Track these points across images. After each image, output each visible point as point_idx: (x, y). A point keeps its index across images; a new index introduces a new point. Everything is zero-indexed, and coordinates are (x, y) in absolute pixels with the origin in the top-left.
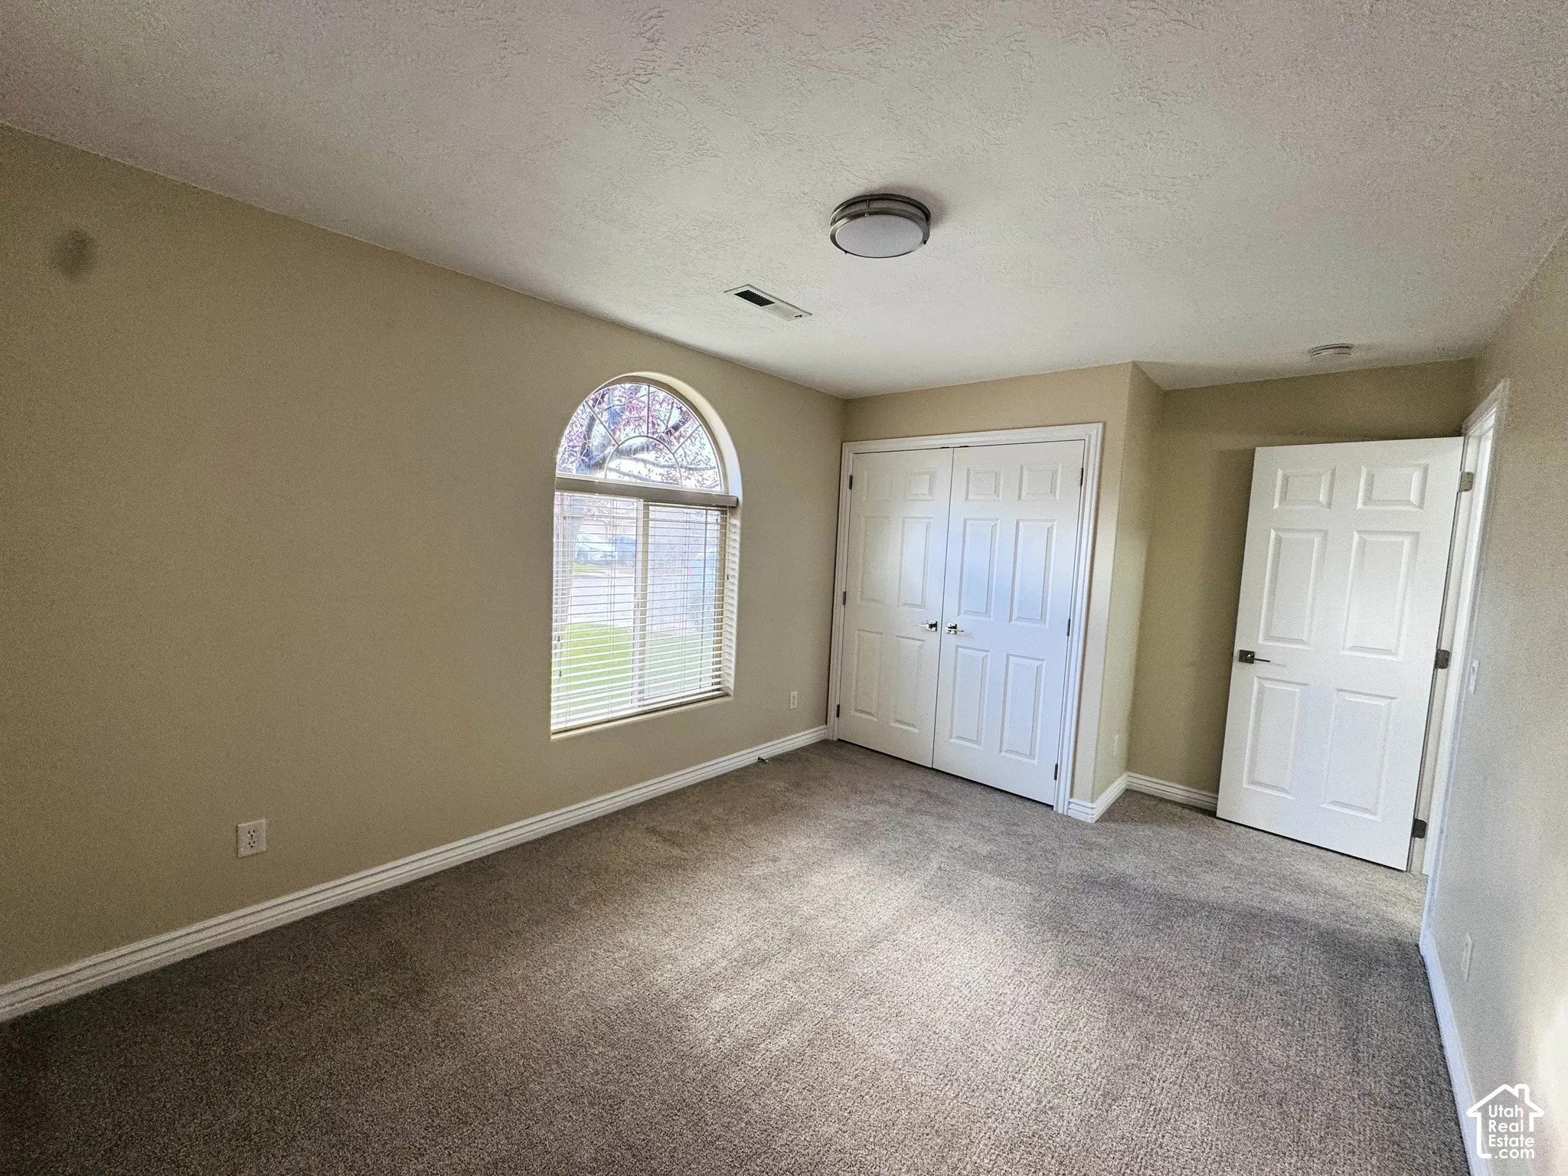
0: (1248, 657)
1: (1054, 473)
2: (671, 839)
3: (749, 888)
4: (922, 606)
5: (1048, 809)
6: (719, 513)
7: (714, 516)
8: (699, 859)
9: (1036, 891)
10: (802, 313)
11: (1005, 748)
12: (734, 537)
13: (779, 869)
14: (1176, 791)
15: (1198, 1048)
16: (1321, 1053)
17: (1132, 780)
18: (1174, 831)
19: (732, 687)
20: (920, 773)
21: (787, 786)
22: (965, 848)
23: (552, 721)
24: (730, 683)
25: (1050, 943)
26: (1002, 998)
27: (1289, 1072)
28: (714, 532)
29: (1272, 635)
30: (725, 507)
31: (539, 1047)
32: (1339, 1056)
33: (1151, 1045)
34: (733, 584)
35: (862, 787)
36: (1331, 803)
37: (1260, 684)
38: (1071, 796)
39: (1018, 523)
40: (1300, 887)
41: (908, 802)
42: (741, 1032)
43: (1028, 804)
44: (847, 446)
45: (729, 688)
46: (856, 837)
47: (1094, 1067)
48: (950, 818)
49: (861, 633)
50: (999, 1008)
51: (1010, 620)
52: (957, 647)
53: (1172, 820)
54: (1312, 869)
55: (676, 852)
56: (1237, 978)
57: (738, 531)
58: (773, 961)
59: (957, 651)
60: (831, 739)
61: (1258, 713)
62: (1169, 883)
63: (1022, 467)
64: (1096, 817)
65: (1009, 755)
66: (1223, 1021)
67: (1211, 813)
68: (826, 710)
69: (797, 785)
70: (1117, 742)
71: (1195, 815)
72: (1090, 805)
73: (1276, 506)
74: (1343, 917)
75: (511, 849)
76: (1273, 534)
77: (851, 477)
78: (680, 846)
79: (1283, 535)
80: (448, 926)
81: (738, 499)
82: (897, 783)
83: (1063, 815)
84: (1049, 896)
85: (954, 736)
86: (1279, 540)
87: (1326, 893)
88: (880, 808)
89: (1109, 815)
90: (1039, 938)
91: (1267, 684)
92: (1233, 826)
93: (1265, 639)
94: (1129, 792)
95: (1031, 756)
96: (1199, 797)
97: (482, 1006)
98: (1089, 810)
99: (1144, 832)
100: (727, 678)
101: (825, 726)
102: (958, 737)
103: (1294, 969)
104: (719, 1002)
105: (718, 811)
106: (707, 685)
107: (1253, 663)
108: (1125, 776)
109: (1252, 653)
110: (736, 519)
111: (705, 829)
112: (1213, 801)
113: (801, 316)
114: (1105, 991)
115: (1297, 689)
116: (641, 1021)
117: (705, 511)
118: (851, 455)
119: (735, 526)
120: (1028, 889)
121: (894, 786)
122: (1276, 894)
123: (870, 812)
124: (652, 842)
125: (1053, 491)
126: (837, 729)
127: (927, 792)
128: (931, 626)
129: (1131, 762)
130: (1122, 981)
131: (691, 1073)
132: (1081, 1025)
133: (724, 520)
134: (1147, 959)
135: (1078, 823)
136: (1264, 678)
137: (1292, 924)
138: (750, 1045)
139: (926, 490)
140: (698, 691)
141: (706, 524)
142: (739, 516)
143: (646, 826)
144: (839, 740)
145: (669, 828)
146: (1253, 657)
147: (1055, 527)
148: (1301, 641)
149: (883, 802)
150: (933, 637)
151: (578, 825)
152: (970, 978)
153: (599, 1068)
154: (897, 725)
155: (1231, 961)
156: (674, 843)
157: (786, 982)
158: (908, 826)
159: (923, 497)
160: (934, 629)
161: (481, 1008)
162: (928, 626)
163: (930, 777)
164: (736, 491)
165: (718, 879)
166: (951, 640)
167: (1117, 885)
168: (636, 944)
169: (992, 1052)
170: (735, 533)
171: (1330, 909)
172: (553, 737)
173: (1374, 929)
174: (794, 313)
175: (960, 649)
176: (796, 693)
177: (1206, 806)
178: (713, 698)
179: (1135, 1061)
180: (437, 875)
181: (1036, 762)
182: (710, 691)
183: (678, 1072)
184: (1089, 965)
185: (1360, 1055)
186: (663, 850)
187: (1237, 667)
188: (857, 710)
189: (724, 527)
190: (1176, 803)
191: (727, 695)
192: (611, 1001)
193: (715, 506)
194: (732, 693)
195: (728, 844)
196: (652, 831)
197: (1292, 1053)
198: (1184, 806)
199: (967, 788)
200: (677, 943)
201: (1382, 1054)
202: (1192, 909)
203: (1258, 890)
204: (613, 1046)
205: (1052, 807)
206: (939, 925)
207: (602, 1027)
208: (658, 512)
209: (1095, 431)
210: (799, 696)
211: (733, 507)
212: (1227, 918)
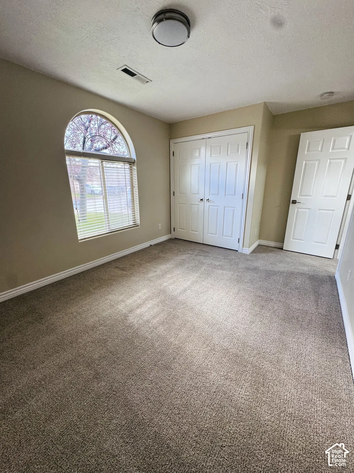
0: (294, 202)
1: (238, 145)
2: (123, 269)
3: (147, 280)
4: (198, 194)
5: (236, 251)
6: (129, 165)
7: (127, 166)
8: (132, 274)
9: (232, 273)
10: (148, 80)
11: (224, 235)
12: (135, 173)
13: (157, 274)
14: (272, 244)
15: (276, 308)
16: (308, 305)
17: (260, 242)
18: (271, 254)
19: (139, 223)
20: (200, 245)
21: (159, 252)
22: (212, 264)
23: (79, 236)
24: (138, 222)
25: (236, 286)
26: (222, 301)
27: (300, 310)
28: (128, 171)
29: (302, 194)
30: (131, 162)
31: (81, 329)
32: (313, 305)
33: (263, 308)
34: (136, 189)
35: (182, 250)
36: (314, 242)
37: (297, 210)
38: (243, 247)
39: (227, 163)
40: (304, 265)
41: (196, 253)
42: (145, 318)
43: (230, 250)
44: (172, 142)
45: (138, 224)
46: (181, 264)
47: (247, 315)
48: (207, 256)
49: (180, 204)
50: (221, 304)
51: (225, 196)
52: (209, 206)
53: (271, 251)
54: (308, 260)
55: (124, 272)
56: (287, 289)
57: (136, 171)
58: (155, 299)
59: (209, 207)
60: (172, 238)
61: (296, 218)
62: (270, 267)
63: (228, 144)
64: (250, 253)
65: (226, 237)
66: (283, 300)
67: (282, 249)
68: (170, 229)
69: (162, 251)
70: (256, 231)
71: (277, 249)
72: (248, 249)
73: (306, 153)
74: (316, 271)
75: (71, 276)
76: (304, 162)
77: (173, 152)
78: (125, 271)
79: (307, 162)
80: (50, 300)
81: (135, 159)
82: (192, 248)
83: (241, 253)
84: (236, 274)
85: (209, 233)
86: (306, 164)
87: (311, 266)
88: (187, 255)
89: (254, 252)
90: (233, 285)
91: (299, 210)
92: (287, 251)
93: (300, 196)
94: (259, 245)
95: (232, 237)
96: (278, 245)
97: (62, 320)
98: (248, 251)
99: (264, 255)
100: (138, 221)
101: (170, 234)
102: (210, 234)
103: (302, 285)
104: (138, 311)
105: (138, 260)
106: (131, 223)
107: (296, 204)
108: (258, 241)
109: (296, 201)
110: (135, 166)
111: (134, 266)
112: (282, 245)
113: (148, 82)
114: (251, 296)
115: (307, 210)
116: (114, 319)
117: (124, 164)
118: (173, 144)
119: (135, 169)
120: (230, 273)
121: (191, 249)
122: (298, 267)
123: (184, 257)
124: (116, 270)
125: (238, 151)
126: (174, 235)
127: (201, 250)
128: (201, 200)
129: (260, 237)
130: (256, 293)
131: (130, 331)
132: (244, 305)
133: (131, 167)
134: (263, 287)
135: (245, 255)
136: (298, 208)
137: (302, 274)
138: (148, 321)
139: (198, 155)
140: (128, 225)
141: (125, 169)
142: (136, 166)
143: (115, 266)
144: (175, 238)
145: (122, 266)
146: (296, 202)
147: (239, 163)
148: (310, 196)
149: (188, 254)
150: (202, 203)
151: (93, 268)
152: (213, 297)
153: (101, 332)
154: (192, 232)
155: (286, 285)
156: (124, 270)
157: (159, 304)
158: (195, 259)
159: (198, 157)
160: (202, 201)
161: (62, 321)
162: (200, 200)
163: (202, 246)
164: (134, 156)
165: (138, 279)
166: (207, 204)
167: (255, 269)
168: (112, 299)
169: (219, 315)
170: (135, 172)
171: (312, 270)
172: (80, 241)
173: (324, 274)
174: (145, 80)
175: (210, 207)
176: (160, 224)
177: (281, 247)
178: (133, 227)
179: (259, 313)
180: (46, 286)
181: (233, 239)
182: (132, 225)
183: (126, 331)
184: (247, 290)
185: (319, 304)
186: (120, 272)
187: (292, 206)
188: (180, 229)
189: (131, 170)
190: (272, 247)
191: (138, 226)
192: (104, 314)
193: (127, 162)
194: (139, 225)
195: (141, 269)
196: (117, 267)
197: (301, 306)
198: (274, 247)
199: (213, 248)
200: (125, 297)
201: (324, 303)
202: (275, 273)
203: (293, 267)
204: (105, 326)
205: (237, 251)
206: (204, 284)
207: (102, 322)
208: (107, 164)
209: (251, 129)
210: (161, 225)
211: (134, 163)
212: (285, 275)
